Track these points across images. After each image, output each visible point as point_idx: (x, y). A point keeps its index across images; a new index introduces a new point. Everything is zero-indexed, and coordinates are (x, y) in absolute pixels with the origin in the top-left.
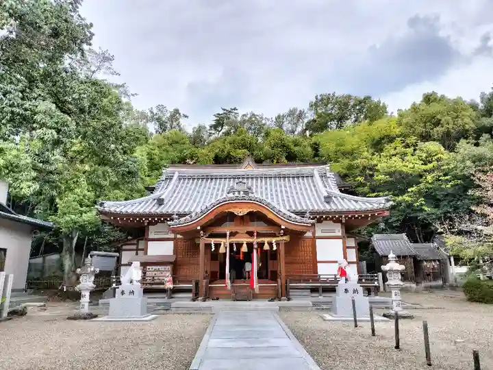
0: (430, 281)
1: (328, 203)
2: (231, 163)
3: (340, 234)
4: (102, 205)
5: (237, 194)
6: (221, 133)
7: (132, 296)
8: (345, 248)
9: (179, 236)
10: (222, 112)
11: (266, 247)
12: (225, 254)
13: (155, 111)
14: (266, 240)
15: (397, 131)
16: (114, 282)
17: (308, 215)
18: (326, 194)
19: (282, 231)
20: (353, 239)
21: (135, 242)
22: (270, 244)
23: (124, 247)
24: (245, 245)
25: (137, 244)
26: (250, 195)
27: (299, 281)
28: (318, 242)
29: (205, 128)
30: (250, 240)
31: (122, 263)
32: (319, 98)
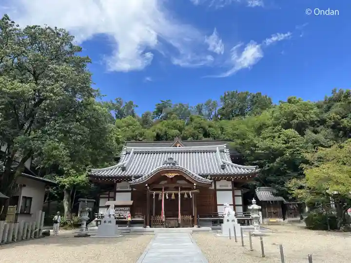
0: (292, 217)
1: (223, 169)
2: (167, 140)
3: (231, 188)
4: (90, 171)
5: (168, 165)
6: (160, 117)
7: (109, 224)
8: (234, 196)
9: (134, 189)
10: (161, 103)
11: (186, 196)
12: (162, 200)
13: (115, 102)
14: (186, 192)
15: (270, 122)
16: (96, 217)
17: (209, 177)
18: (222, 164)
19: (195, 187)
20: (240, 191)
21: (107, 193)
22: (188, 195)
23: (101, 196)
24: (173, 195)
25: (109, 194)
26: (176, 165)
27: (206, 217)
28: (218, 193)
29: (150, 114)
30: (176, 192)
31: (100, 206)
32: (227, 94)
